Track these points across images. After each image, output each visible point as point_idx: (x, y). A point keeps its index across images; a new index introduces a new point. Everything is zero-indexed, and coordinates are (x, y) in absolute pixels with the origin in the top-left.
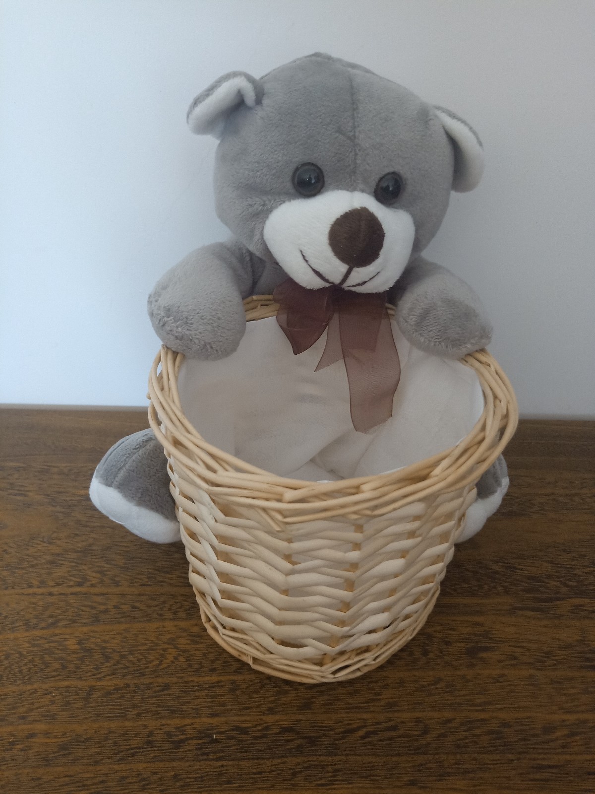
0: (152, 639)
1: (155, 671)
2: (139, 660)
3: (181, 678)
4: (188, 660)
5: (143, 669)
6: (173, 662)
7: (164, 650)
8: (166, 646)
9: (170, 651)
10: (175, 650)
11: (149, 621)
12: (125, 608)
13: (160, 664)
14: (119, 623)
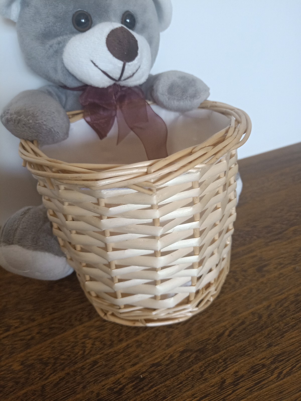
0: (72, 340)
1: (83, 357)
2: (69, 356)
3: (102, 353)
4: (101, 342)
5: (73, 360)
6: (92, 347)
7: (83, 343)
8: (84, 340)
9: (88, 341)
10: (91, 340)
11: (65, 331)
12: (45, 331)
13: (84, 352)
14: (45, 341)
